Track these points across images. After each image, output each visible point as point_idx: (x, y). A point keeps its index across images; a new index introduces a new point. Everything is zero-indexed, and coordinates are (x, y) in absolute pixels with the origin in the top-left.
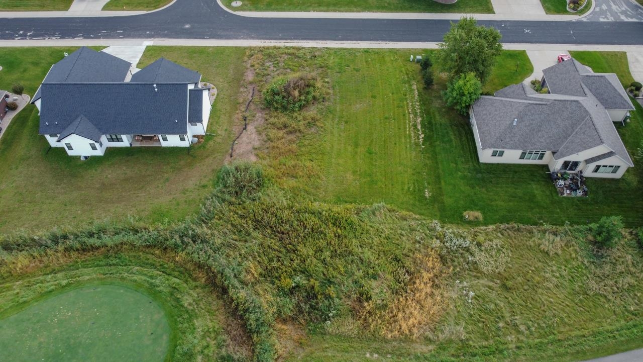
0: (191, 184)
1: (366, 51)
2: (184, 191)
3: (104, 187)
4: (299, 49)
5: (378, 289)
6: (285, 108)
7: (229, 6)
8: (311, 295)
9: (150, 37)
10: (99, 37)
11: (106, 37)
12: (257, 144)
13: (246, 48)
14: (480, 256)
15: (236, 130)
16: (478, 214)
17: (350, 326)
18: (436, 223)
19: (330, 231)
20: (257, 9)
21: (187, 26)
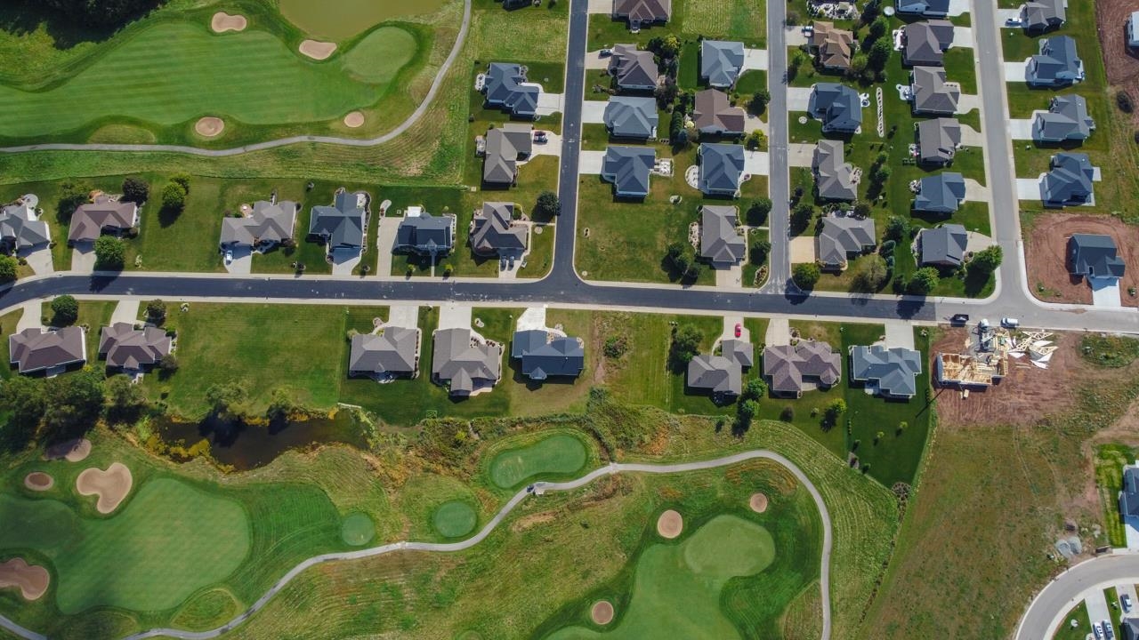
0: (581, 394)
1: (650, 315)
2: (579, 398)
3: (550, 394)
4: (617, 313)
5: (647, 438)
6: (614, 356)
7: (580, 275)
8: (626, 440)
9: (546, 301)
10: (520, 301)
11: (525, 300)
12: (603, 375)
13: (594, 311)
14: (681, 427)
15: (595, 365)
16: (684, 411)
17: (638, 450)
18: (668, 414)
19: (632, 416)
20: (596, 279)
21: (562, 293)
